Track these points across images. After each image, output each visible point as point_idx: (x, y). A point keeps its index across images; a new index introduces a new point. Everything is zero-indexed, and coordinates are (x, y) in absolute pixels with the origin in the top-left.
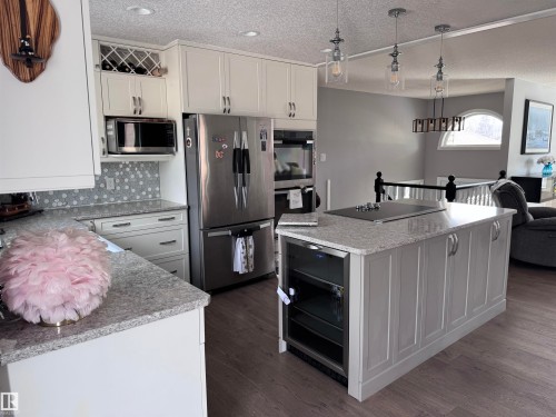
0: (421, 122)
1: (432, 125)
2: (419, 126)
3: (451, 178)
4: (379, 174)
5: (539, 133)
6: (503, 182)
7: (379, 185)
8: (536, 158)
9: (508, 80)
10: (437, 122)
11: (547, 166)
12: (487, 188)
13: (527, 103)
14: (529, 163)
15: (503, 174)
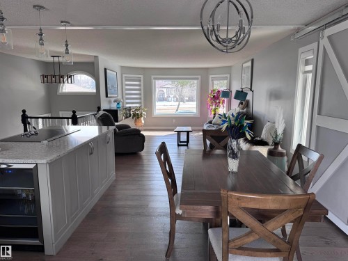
0: (47, 77)
1: (54, 79)
2: (46, 79)
3: (74, 112)
4: (24, 111)
5: (112, 86)
6: (101, 113)
7: (25, 119)
8: (113, 100)
9: (95, 56)
10: (57, 77)
11: (118, 104)
12: (93, 116)
13: (105, 70)
14: (110, 102)
15: (99, 109)
